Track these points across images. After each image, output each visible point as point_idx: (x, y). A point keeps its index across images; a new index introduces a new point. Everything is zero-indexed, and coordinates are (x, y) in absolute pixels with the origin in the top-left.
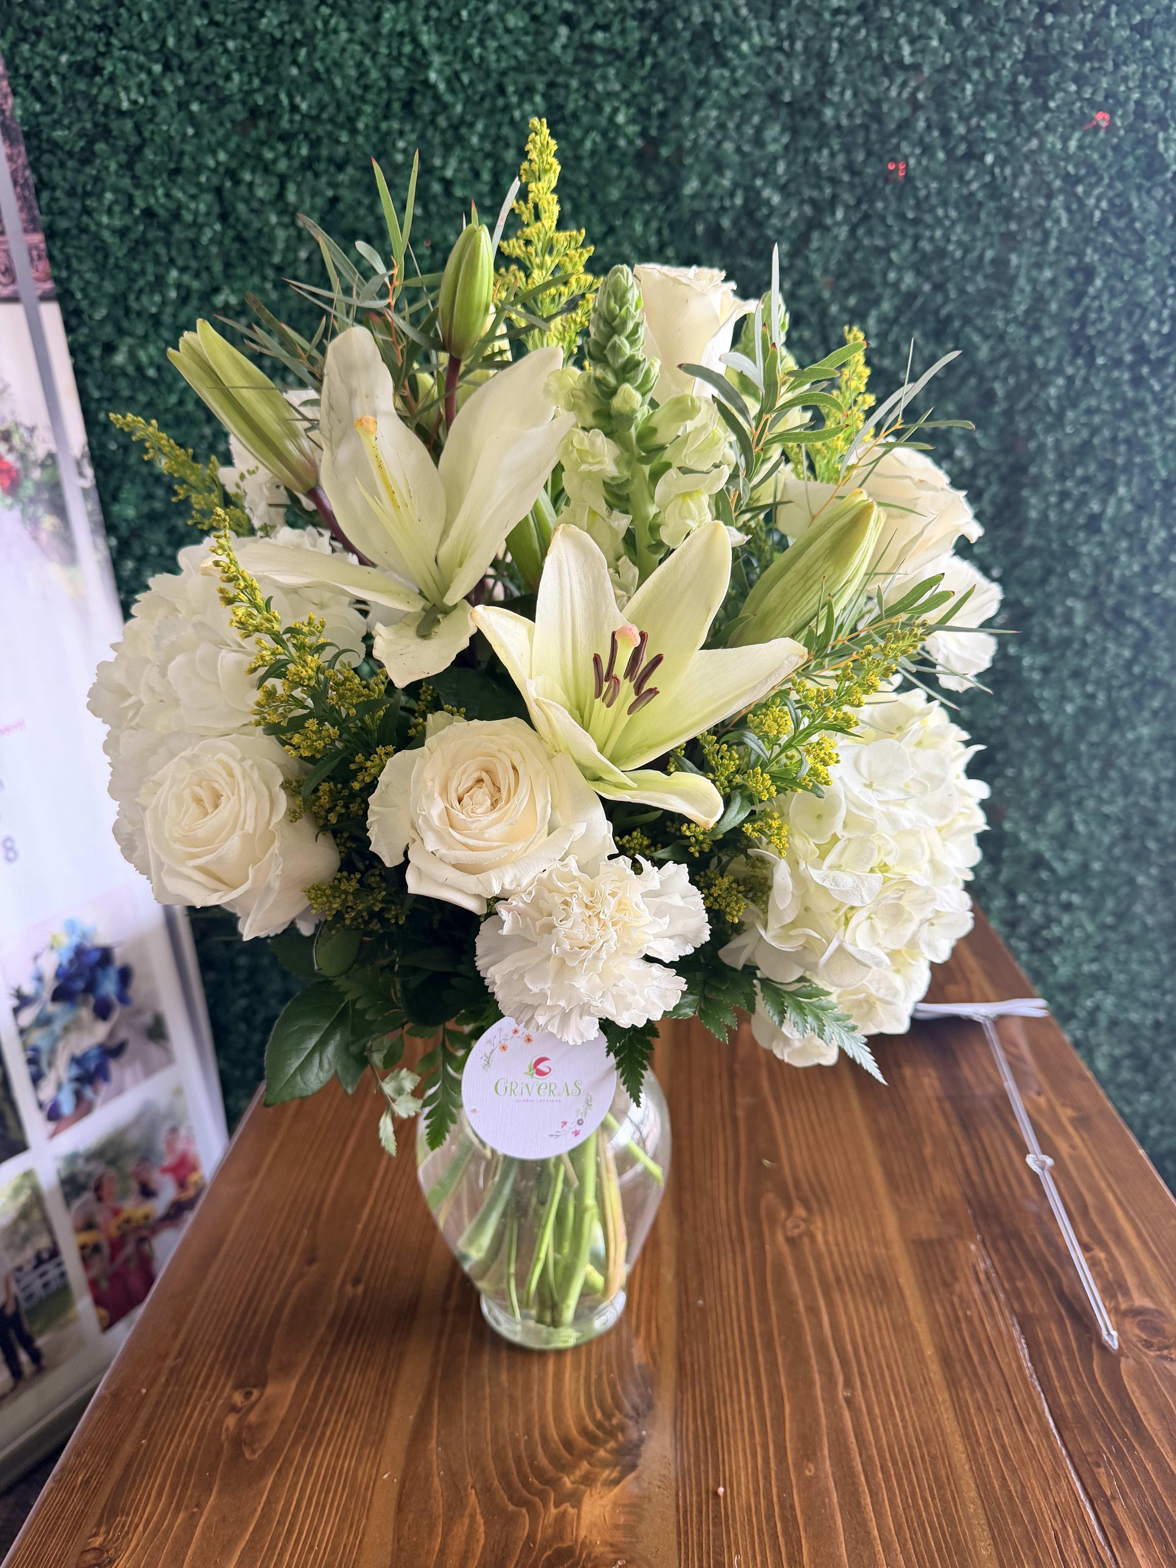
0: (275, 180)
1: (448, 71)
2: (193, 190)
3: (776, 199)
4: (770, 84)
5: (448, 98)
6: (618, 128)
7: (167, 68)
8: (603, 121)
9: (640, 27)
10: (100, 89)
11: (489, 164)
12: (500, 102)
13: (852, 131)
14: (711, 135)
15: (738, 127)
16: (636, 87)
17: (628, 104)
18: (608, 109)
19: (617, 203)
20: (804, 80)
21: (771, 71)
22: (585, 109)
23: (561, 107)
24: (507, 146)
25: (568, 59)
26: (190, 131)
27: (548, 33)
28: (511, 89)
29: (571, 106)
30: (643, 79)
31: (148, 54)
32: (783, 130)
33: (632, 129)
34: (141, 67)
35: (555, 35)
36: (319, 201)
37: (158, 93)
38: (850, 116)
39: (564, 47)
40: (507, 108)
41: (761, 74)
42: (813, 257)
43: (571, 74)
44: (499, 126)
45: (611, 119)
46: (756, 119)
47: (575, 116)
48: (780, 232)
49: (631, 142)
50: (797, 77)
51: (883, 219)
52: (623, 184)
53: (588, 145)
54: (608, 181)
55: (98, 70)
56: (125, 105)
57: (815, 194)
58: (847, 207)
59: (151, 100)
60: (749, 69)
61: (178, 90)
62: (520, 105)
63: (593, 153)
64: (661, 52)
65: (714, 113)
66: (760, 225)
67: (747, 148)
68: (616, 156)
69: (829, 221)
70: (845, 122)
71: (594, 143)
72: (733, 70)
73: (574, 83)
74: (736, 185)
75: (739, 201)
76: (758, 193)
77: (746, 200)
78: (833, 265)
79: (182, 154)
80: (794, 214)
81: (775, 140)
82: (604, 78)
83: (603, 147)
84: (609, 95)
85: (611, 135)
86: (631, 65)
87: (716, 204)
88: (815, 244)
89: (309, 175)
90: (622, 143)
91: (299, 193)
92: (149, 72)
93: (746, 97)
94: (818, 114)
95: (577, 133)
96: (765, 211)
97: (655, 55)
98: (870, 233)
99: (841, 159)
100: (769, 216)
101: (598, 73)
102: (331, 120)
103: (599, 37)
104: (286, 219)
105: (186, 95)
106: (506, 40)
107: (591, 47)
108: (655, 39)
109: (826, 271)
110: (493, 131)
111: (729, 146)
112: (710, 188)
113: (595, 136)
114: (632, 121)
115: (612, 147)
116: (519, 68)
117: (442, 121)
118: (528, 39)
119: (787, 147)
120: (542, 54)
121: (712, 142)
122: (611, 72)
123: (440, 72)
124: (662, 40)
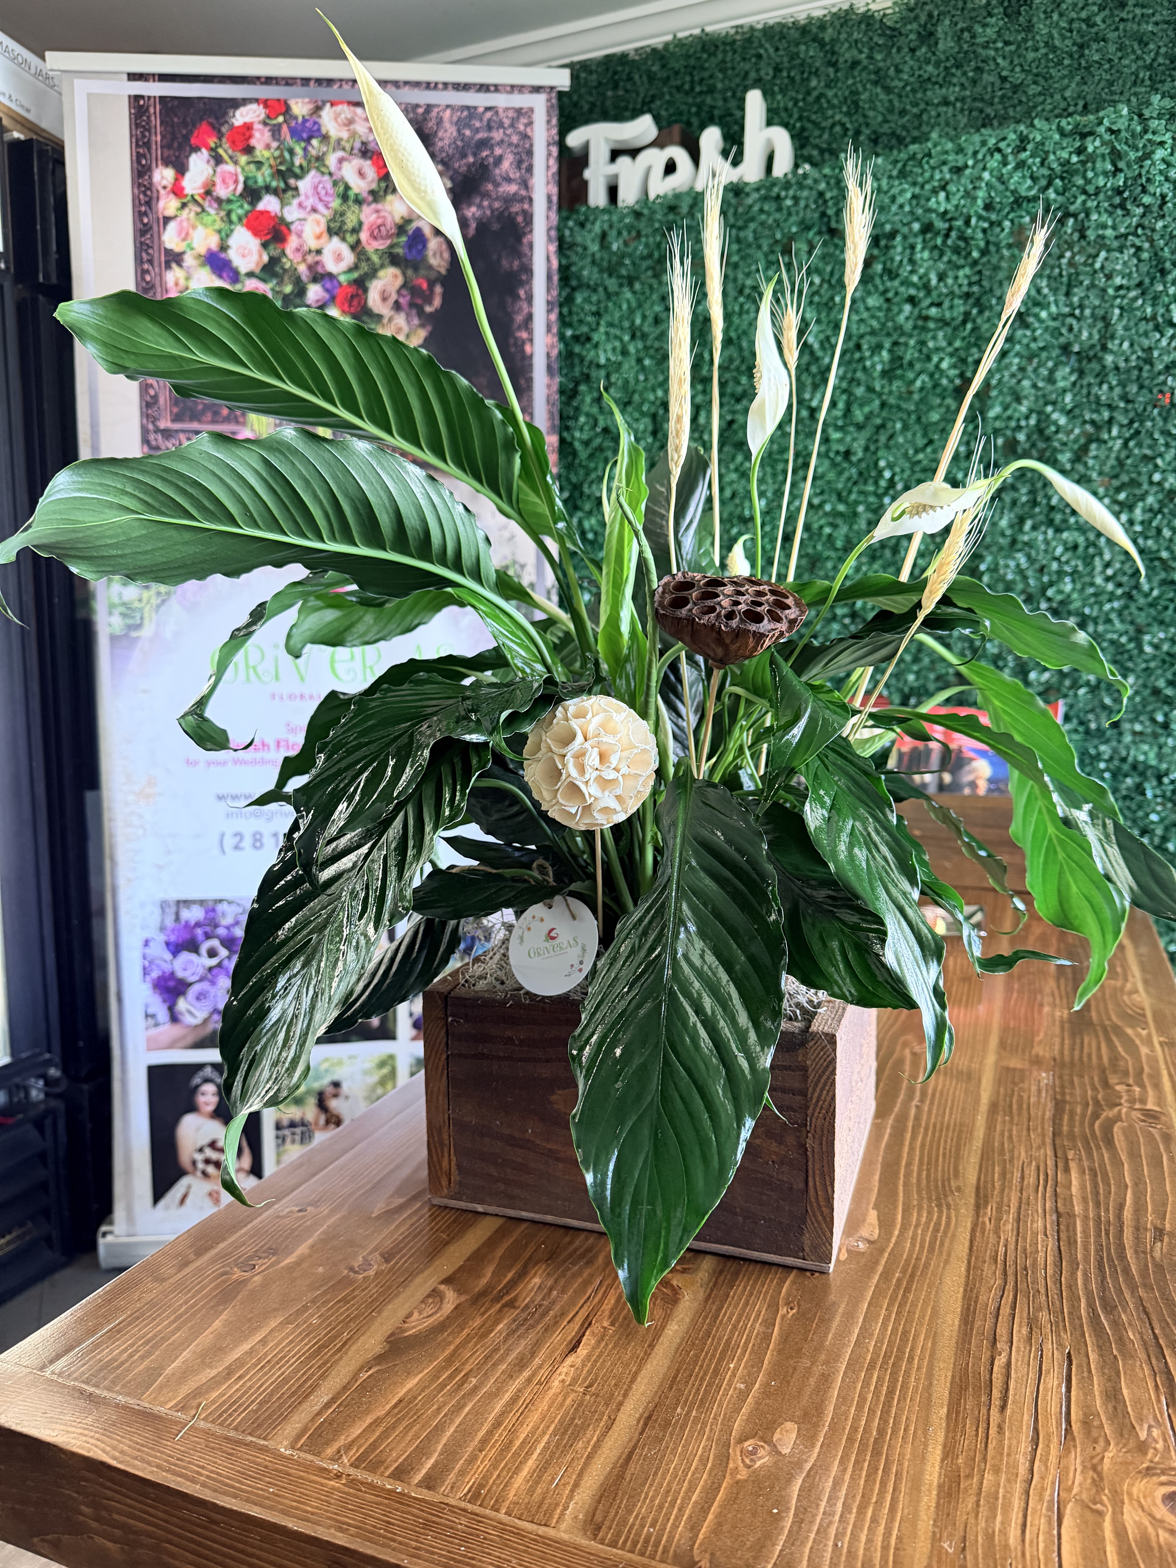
1: (822, 336)
2: (636, 415)
3: (1063, 421)
4: (1062, 340)
5: (820, 354)
6: (942, 372)
7: (633, 337)
8: (931, 367)
9: (965, 304)
10: (588, 351)
11: (844, 397)
12: (857, 355)
13: (1128, 371)
14: (1013, 375)
15: (1035, 370)
16: (958, 344)
17: (951, 355)
18: (935, 359)
19: (936, 423)
20: (1091, 336)
21: (1064, 331)
22: (919, 359)
23: (901, 358)
24: (859, 384)
25: (908, 326)
26: (641, 377)
27: (895, 309)
28: (865, 347)
29: (908, 357)
30: (964, 339)
31: (622, 328)
32: (1072, 372)
33: (953, 372)
34: (616, 337)
35: (901, 311)
37: (625, 353)
38: (1127, 360)
39: (907, 318)
40: (862, 359)
41: (1056, 333)
42: (1091, 462)
43: (910, 336)
44: (855, 371)
45: (937, 366)
46: (1050, 364)
47: (911, 364)
48: (1065, 444)
49: (951, 381)
50: (1085, 335)
51: (1151, 435)
52: (943, 410)
53: (918, 383)
54: (931, 408)
55: (589, 339)
56: (603, 361)
57: (1095, 416)
58: (1122, 426)
59: (620, 358)
60: (1046, 329)
61: (638, 351)
62: (872, 356)
63: (922, 389)
64: (979, 321)
65: (1016, 360)
66: (1048, 439)
67: (1040, 384)
68: (938, 391)
69: (1106, 436)
70: (1122, 365)
71: (923, 382)
72: (1034, 331)
73: (912, 342)
74: (1031, 411)
75: (1033, 421)
76: (1048, 416)
77: (1039, 421)
78: (1107, 469)
79: (634, 392)
80: (1077, 431)
81: (1064, 378)
82: (934, 338)
83: (929, 385)
84: (937, 349)
85: (937, 376)
86: (955, 329)
87: (1013, 424)
88: (1093, 453)
90: (944, 382)
92: (621, 340)
93: (1042, 349)
94: (1100, 360)
95: (911, 375)
96: (1053, 428)
97: (974, 321)
98: (1139, 445)
99: (1118, 391)
100: (1057, 432)
101: (930, 335)
102: (737, 369)
103: (933, 311)
105: (642, 354)
106: (865, 315)
107: (926, 318)
108: (975, 311)
109: (1100, 473)
110: (849, 376)
111: (1026, 383)
112: (1009, 412)
113: (924, 377)
114: (954, 366)
115: (936, 385)
116: (873, 333)
117: (814, 369)
118: (881, 314)
119: (1074, 384)
120: (890, 324)
121: (1014, 381)
122: (941, 334)
123: (816, 337)
124: (981, 312)
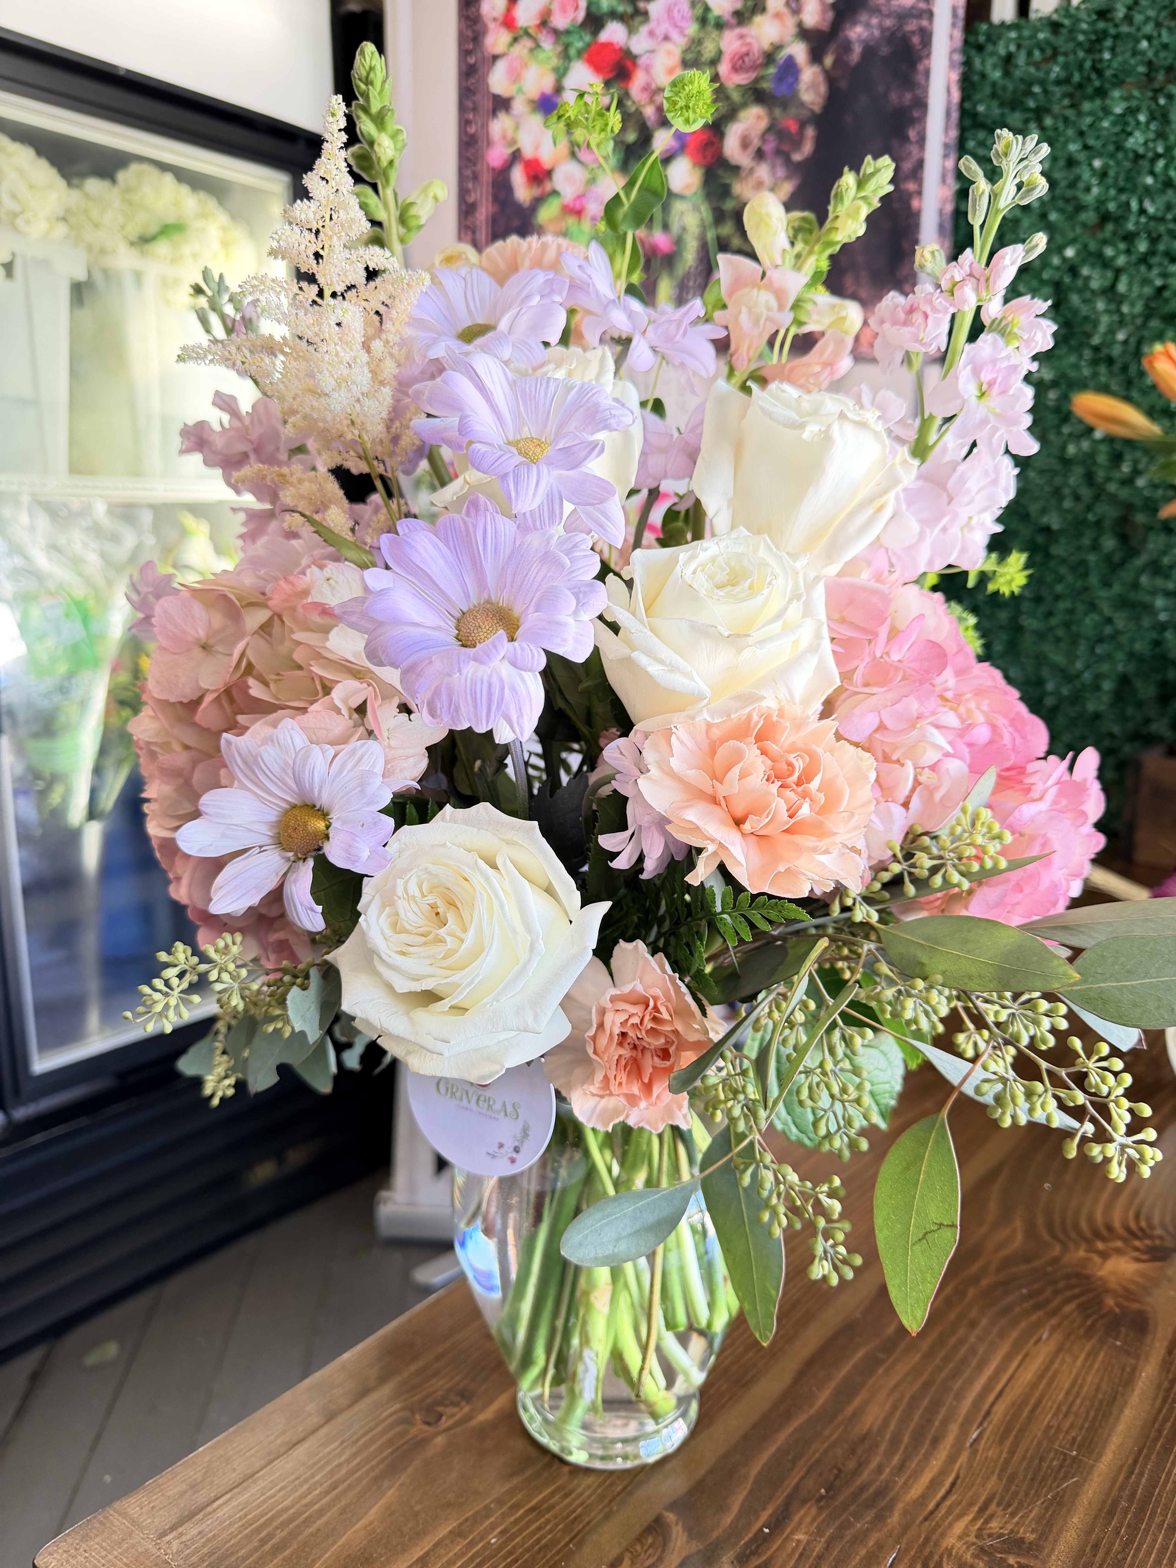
0: (1110, 274)
36: (1148, 291)
89: (1143, 268)
91: (1130, 285)
104: (1113, 307)
